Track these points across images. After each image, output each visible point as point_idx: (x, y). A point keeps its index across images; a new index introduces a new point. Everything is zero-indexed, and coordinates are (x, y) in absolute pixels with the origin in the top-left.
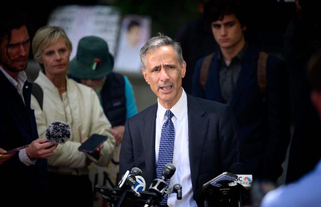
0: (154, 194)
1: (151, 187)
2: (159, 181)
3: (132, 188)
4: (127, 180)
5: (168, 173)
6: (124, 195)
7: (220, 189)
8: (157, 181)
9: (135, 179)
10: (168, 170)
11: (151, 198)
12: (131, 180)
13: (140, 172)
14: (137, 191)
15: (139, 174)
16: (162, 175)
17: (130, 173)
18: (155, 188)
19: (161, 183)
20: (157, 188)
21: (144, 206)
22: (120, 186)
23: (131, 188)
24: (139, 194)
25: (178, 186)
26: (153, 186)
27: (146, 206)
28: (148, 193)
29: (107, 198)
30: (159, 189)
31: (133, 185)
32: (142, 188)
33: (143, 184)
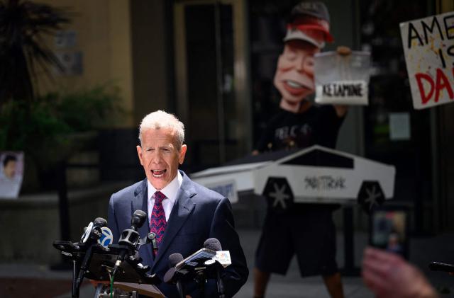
0: (127, 247)
2: (131, 231)
3: (99, 242)
4: (92, 234)
5: (139, 221)
6: (89, 251)
7: (196, 269)
8: (127, 232)
9: (100, 231)
10: (137, 218)
11: (122, 252)
12: (96, 232)
13: (105, 223)
14: (105, 245)
15: (104, 225)
16: (132, 224)
17: (94, 226)
18: (127, 240)
19: (133, 233)
20: (129, 240)
21: (116, 262)
22: (85, 240)
23: (97, 242)
24: (107, 248)
25: (152, 235)
26: (123, 238)
27: (118, 263)
28: (117, 246)
29: (67, 254)
30: (132, 241)
31: (99, 238)
32: (109, 240)
33: (110, 236)
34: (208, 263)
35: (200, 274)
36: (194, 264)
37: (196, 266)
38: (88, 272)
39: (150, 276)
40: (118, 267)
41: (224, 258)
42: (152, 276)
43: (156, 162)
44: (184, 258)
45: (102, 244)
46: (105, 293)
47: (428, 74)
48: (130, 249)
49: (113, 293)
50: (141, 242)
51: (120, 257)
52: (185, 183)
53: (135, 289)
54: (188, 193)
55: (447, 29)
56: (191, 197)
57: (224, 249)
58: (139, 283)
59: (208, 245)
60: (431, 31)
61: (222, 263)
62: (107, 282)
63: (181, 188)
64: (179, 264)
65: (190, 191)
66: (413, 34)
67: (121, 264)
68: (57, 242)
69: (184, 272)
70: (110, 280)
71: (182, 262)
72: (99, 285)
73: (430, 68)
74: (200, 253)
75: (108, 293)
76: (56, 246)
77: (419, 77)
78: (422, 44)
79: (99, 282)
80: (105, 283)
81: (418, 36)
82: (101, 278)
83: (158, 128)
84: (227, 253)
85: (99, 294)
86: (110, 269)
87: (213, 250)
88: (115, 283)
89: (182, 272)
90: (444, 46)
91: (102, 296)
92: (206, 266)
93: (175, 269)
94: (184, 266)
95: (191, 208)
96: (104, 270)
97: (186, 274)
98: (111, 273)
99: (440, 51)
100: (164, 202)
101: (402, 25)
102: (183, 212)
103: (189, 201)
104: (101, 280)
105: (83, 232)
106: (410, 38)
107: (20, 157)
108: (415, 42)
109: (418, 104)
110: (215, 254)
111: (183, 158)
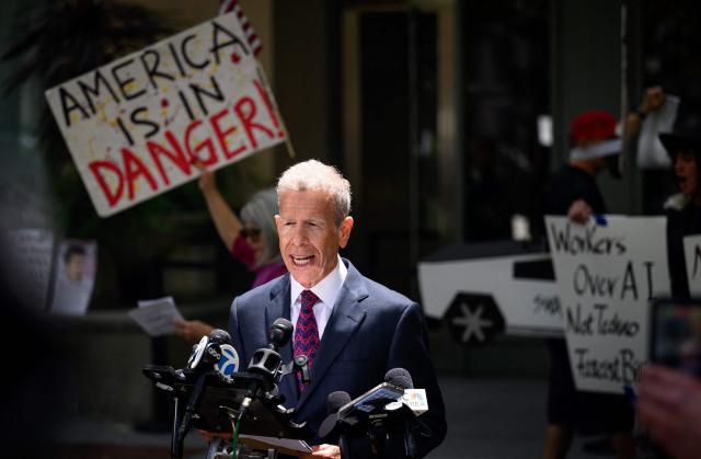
0: (261, 377)
1: (251, 365)
2: (268, 351)
3: (216, 367)
4: (206, 354)
5: (281, 336)
6: (201, 381)
7: (371, 417)
8: (262, 353)
9: (219, 351)
10: (279, 330)
11: (254, 385)
12: (213, 352)
13: (227, 337)
14: (225, 373)
15: (226, 341)
17: (209, 341)
18: (261, 365)
19: (271, 356)
20: (265, 365)
21: (242, 400)
22: (194, 365)
23: (213, 368)
24: (229, 379)
25: (302, 359)
26: (255, 363)
27: (246, 402)
28: (246, 375)
29: (165, 387)
30: (269, 368)
31: (217, 362)
32: (232, 366)
33: (235, 360)
34: (391, 407)
35: (377, 425)
36: (368, 409)
37: (372, 413)
38: (197, 416)
39: (297, 426)
40: (247, 408)
41: (417, 399)
42: (300, 426)
43: (297, 244)
44: (352, 399)
45: (222, 371)
46: (225, 451)
47: (108, 160)
48: (267, 381)
49: (237, 453)
50: (285, 370)
51: (250, 392)
52: (350, 278)
53: (272, 446)
54: (355, 294)
55: (122, 85)
56: (359, 301)
57: (417, 386)
58: (280, 438)
59: (391, 379)
60: (96, 93)
61: (413, 408)
62: (229, 435)
63: (344, 286)
64: (345, 407)
65: (359, 291)
66: (70, 104)
67: (250, 403)
68: (149, 367)
69: (352, 421)
70: (232, 431)
71: (348, 405)
72: (215, 438)
73: (109, 149)
74: (377, 390)
75: (229, 451)
76: (148, 373)
77: (95, 166)
78: (86, 115)
79: (216, 434)
80: (225, 436)
81: (77, 106)
82: (218, 428)
83: (303, 189)
84: (422, 392)
85: (214, 453)
86: (233, 413)
87: (400, 388)
88: (240, 436)
89: (347, 420)
90: (123, 111)
91: (219, 456)
92: (388, 411)
93: (338, 416)
94: (353, 411)
95: (358, 318)
96: (224, 413)
97: (356, 425)
98: (235, 420)
99: (120, 122)
100: (316, 308)
101: (49, 93)
102: (345, 325)
103: (356, 307)
104: (218, 431)
105: (191, 352)
106: (66, 111)
107: (91, 249)
108: (76, 114)
109: (104, 209)
110: (403, 393)
111: (347, 237)
